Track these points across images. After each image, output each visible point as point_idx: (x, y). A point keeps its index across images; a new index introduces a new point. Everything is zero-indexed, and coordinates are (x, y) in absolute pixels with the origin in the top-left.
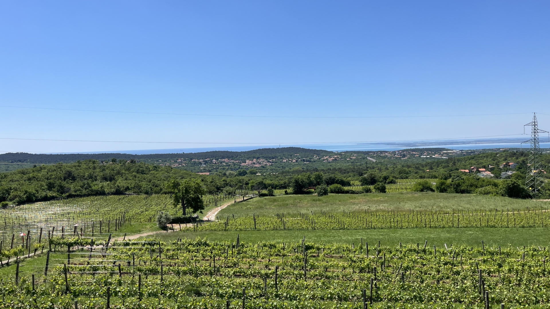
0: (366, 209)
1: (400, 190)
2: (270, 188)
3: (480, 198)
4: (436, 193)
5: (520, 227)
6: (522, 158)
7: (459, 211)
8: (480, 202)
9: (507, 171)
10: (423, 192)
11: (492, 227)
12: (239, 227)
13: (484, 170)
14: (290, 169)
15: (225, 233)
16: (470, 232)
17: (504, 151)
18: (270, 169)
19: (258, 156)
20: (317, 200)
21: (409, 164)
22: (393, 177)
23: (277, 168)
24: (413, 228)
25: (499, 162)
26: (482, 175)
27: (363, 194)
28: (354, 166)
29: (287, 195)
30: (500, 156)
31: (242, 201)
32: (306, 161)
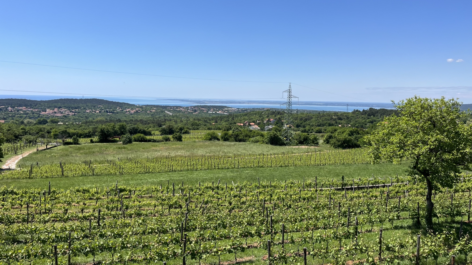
0: (167, 155)
1: (193, 139)
2: (75, 136)
3: (252, 145)
4: (221, 142)
5: (279, 167)
6: (279, 116)
7: (238, 155)
8: (252, 148)
9: (268, 125)
10: (212, 141)
11: (262, 167)
12: (45, 175)
13: (254, 124)
14: (94, 119)
15: (30, 181)
16: (247, 172)
17: (267, 110)
18: (73, 118)
19: (60, 105)
20: (122, 148)
21: (199, 118)
22: (187, 128)
23: (80, 118)
24: (205, 169)
25: (264, 118)
26: (252, 128)
27: (163, 142)
28: (154, 118)
29: (93, 144)
30: (264, 114)
31: (45, 150)
32: (110, 112)
